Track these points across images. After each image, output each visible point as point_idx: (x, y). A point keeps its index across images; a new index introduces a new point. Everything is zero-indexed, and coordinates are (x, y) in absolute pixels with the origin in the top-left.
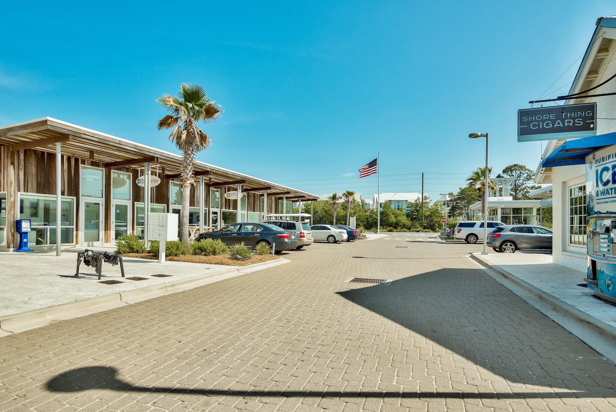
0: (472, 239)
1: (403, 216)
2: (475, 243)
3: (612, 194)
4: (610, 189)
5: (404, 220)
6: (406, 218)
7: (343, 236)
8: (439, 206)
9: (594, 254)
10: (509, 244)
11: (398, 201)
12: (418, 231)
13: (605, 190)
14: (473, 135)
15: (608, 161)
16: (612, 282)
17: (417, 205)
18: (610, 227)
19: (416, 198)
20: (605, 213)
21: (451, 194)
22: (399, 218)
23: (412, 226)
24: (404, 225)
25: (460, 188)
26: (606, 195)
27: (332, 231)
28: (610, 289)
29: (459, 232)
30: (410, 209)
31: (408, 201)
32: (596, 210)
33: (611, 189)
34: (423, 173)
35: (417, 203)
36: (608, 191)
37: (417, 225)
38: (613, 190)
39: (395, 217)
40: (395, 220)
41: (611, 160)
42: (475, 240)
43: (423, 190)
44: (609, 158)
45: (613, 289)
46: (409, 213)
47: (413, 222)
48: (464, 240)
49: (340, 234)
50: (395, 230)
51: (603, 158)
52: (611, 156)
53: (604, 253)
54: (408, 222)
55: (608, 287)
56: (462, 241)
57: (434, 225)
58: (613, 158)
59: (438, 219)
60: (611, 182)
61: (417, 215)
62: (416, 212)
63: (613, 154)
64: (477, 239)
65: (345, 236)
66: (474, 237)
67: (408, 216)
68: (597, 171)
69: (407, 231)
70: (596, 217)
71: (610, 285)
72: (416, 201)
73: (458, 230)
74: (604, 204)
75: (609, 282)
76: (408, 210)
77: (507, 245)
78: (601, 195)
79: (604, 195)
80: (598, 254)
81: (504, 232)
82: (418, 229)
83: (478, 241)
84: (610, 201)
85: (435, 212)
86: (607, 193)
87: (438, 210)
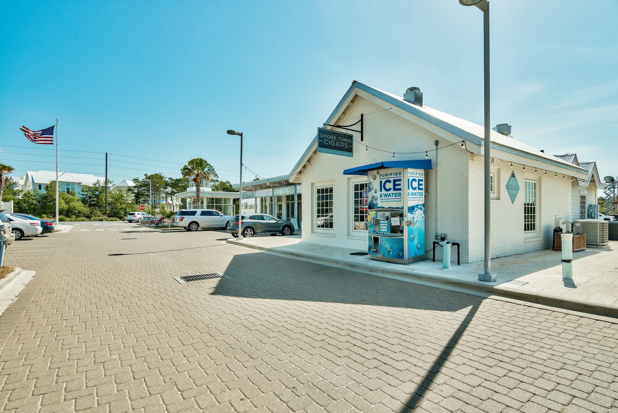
0: (194, 226)
1: (77, 202)
2: (196, 231)
3: (393, 197)
4: (391, 194)
5: (79, 206)
6: (82, 205)
7: (37, 229)
8: (125, 192)
9: (375, 233)
10: (249, 230)
11: (68, 184)
12: (102, 220)
13: (388, 194)
14: (230, 132)
15: (390, 177)
16: (392, 249)
17: (96, 189)
18: (389, 217)
19: (96, 182)
20: (387, 208)
21: (136, 180)
22: (72, 204)
23: (91, 213)
24: (79, 212)
25: (145, 174)
26: (388, 197)
27: (16, 222)
28: (391, 253)
29: (181, 220)
30: (86, 193)
31: (81, 184)
32: (379, 205)
33: (393, 194)
34: (107, 153)
35: (96, 188)
36: (390, 195)
37: (98, 213)
38: (394, 195)
39: (67, 203)
40: (67, 207)
41: (392, 176)
42: (196, 227)
43: (106, 173)
44: (391, 175)
45: (392, 253)
46: (85, 198)
47: (92, 209)
48: (183, 228)
49: (32, 226)
50: (68, 219)
51: (386, 174)
52: (393, 174)
53: (384, 232)
54: (86, 210)
55: (389, 252)
56: (180, 229)
57: (119, 213)
58: (394, 175)
59: (124, 206)
60: (392, 190)
61: (97, 201)
62: (94, 198)
63: (394, 173)
64: (198, 226)
65: (40, 229)
66: (195, 225)
67: (84, 201)
68: (381, 182)
69: (86, 220)
70: (376, 210)
71: (390, 251)
72: (95, 184)
73: (181, 218)
74: (387, 202)
75: (390, 249)
76: (83, 195)
77: (247, 231)
78: (385, 197)
79: (387, 197)
80: (378, 233)
81: (245, 219)
82: (101, 218)
83: (199, 228)
84: (391, 201)
85: (120, 198)
86: (389, 196)
87: (123, 196)
